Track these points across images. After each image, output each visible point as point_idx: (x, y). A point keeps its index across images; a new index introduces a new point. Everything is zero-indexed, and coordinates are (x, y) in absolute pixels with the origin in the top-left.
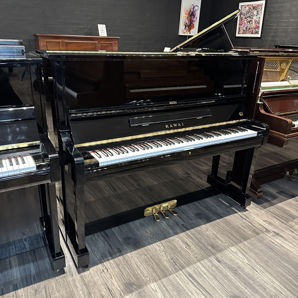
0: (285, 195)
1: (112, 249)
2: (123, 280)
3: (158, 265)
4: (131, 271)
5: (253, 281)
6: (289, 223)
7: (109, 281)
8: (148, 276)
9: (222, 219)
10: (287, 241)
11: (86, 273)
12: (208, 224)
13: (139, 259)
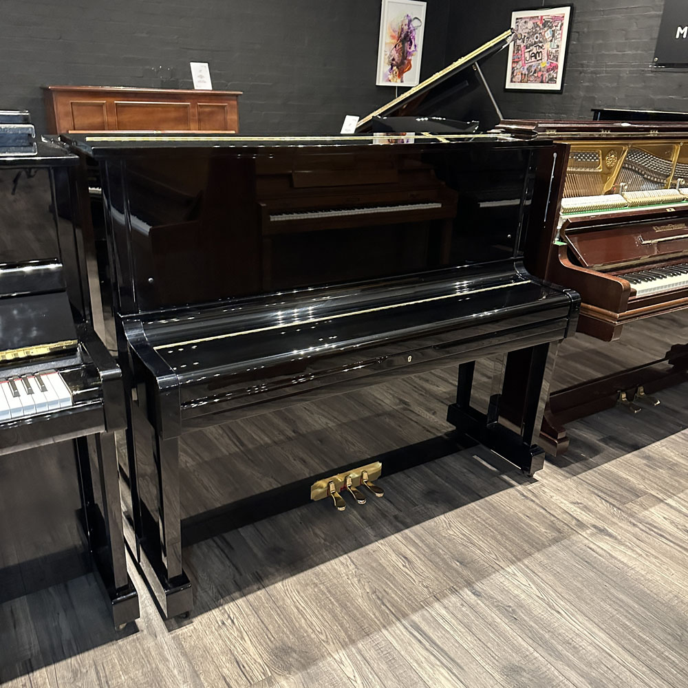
0: (617, 445)
1: (241, 575)
2: (269, 642)
3: (343, 606)
4: (285, 621)
5: (550, 634)
6: (627, 505)
7: (237, 645)
8: (323, 632)
9: (482, 501)
10: (623, 545)
11: (186, 630)
12: (450, 513)
13: (302, 594)
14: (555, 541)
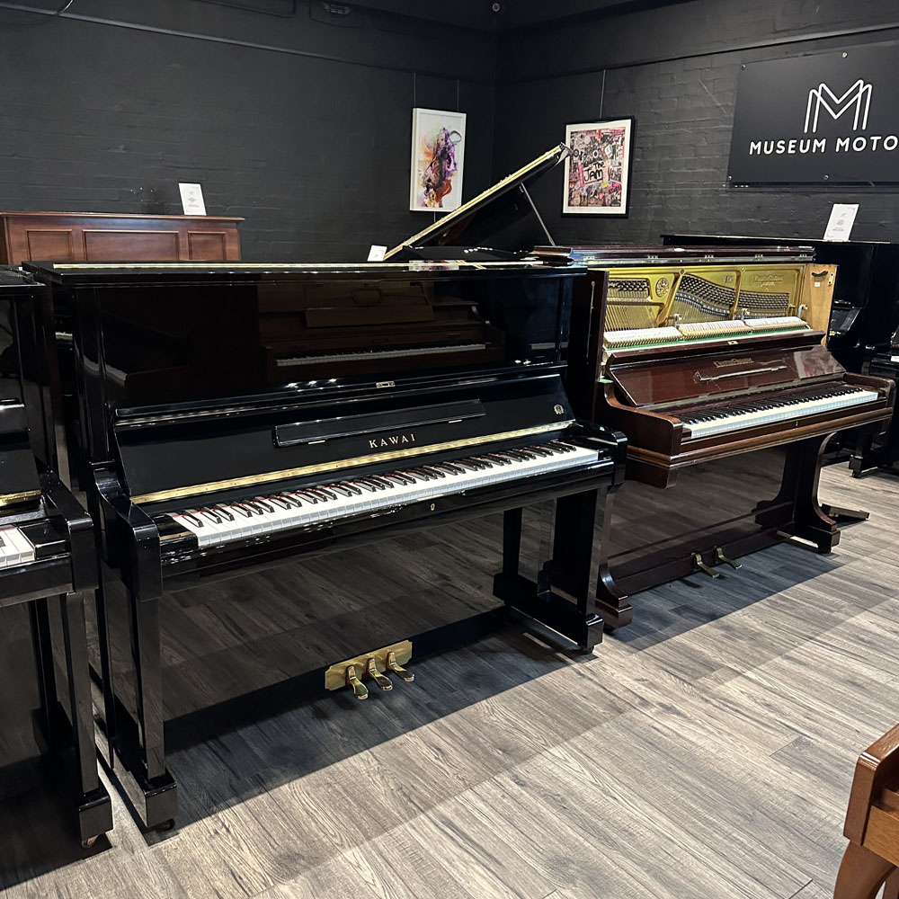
0: (692, 615)
1: (239, 779)
2: (272, 850)
3: (362, 806)
4: (292, 827)
5: (604, 822)
6: (699, 680)
7: (233, 855)
8: (338, 835)
9: (531, 682)
10: (693, 723)
11: (170, 842)
12: (494, 698)
13: (313, 796)
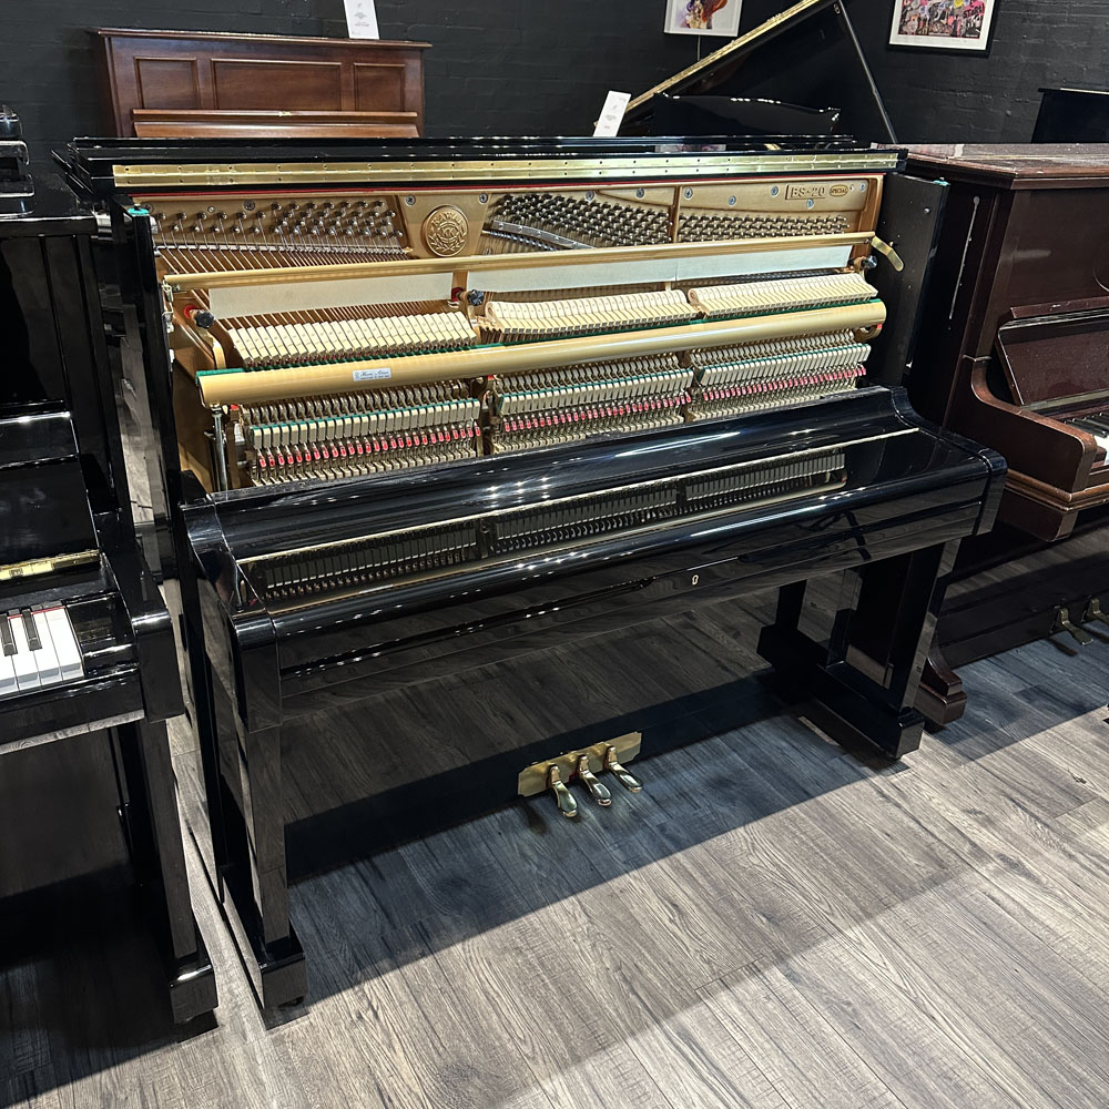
0: (1049, 704)
1: (395, 928)
2: (435, 1056)
3: (564, 993)
4: (465, 1017)
5: (916, 1058)
6: (1059, 819)
7: (381, 1059)
8: (528, 1039)
9: (810, 802)
10: (1051, 894)
11: (296, 1027)
12: (755, 824)
13: (495, 967)
14: (934, 882)
